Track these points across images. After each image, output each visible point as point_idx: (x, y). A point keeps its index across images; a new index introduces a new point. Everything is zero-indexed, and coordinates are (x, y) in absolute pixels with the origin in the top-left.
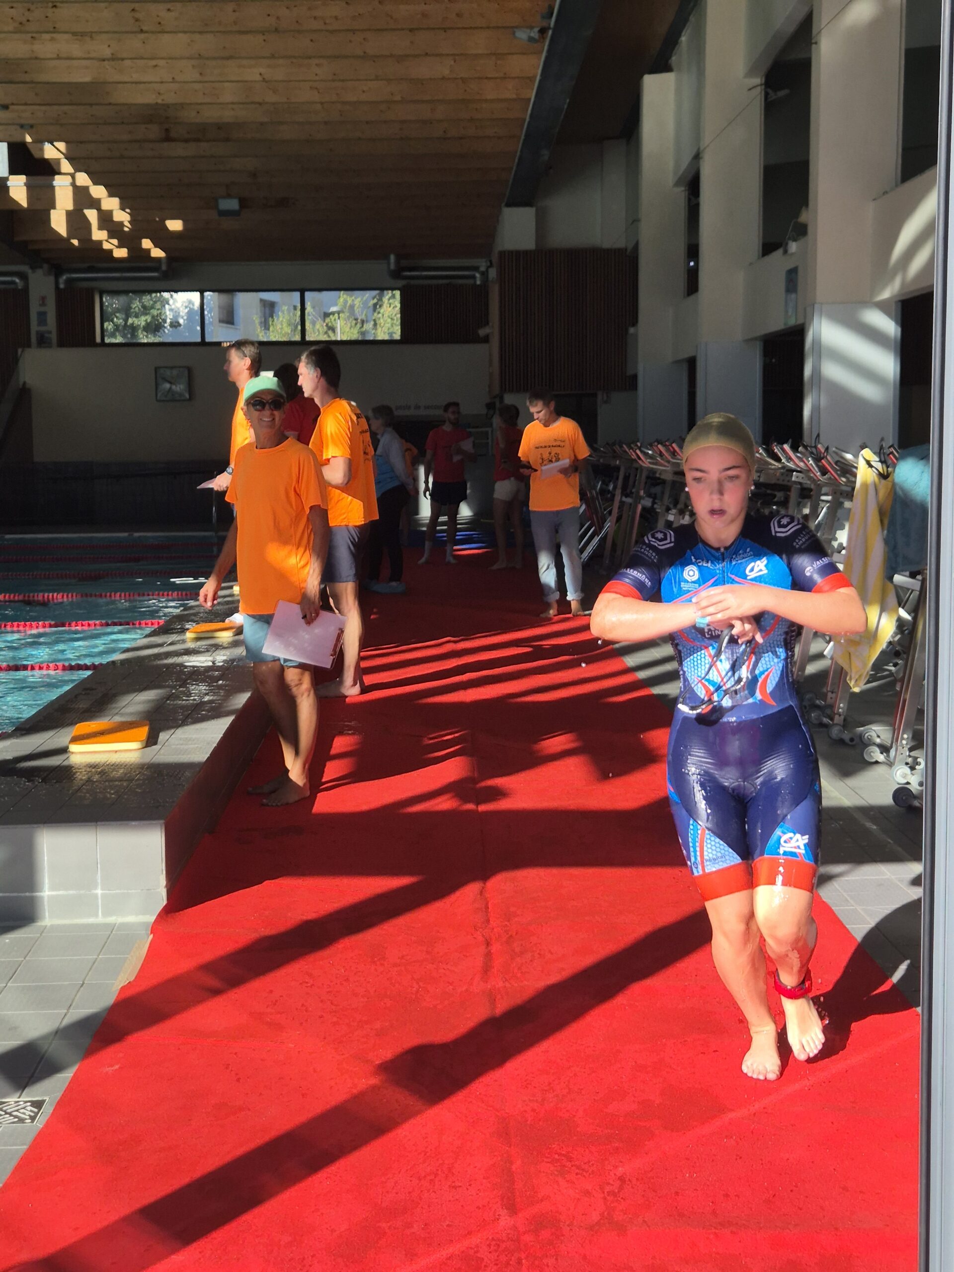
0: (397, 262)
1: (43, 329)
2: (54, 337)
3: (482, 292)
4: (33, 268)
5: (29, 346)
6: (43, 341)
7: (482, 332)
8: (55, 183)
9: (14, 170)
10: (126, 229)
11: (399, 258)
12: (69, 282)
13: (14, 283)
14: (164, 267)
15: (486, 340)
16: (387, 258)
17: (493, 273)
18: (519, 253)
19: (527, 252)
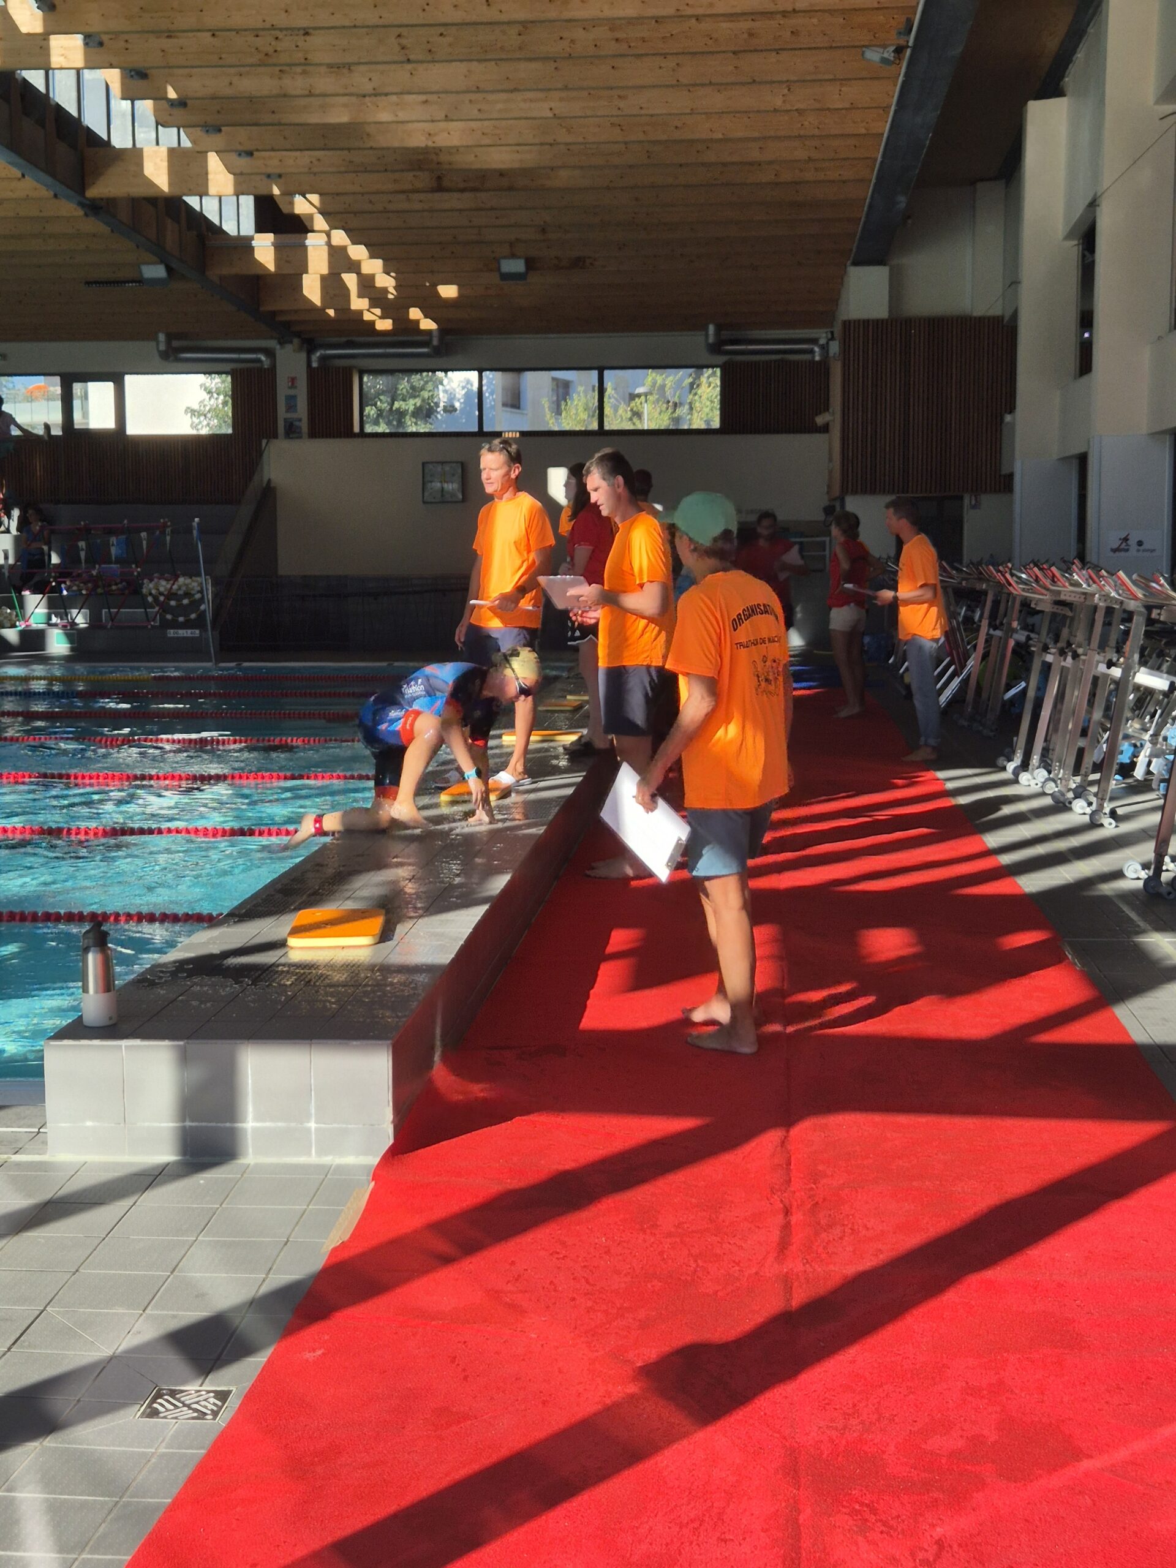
0: (718, 333)
1: (292, 415)
2: (304, 425)
4: (282, 343)
5: (275, 437)
6: (292, 431)
7: (821, 420)
8: (307, 242)
9: (260, 228)
10: (390, 296)
11: (720, 328)
12: (323, 359)
13: (258, 361)
14: (437, 342)
15: (822, 430)
16: (706, 329)
17: (835, 348)
18: (868, 323)
19: (878, 324)
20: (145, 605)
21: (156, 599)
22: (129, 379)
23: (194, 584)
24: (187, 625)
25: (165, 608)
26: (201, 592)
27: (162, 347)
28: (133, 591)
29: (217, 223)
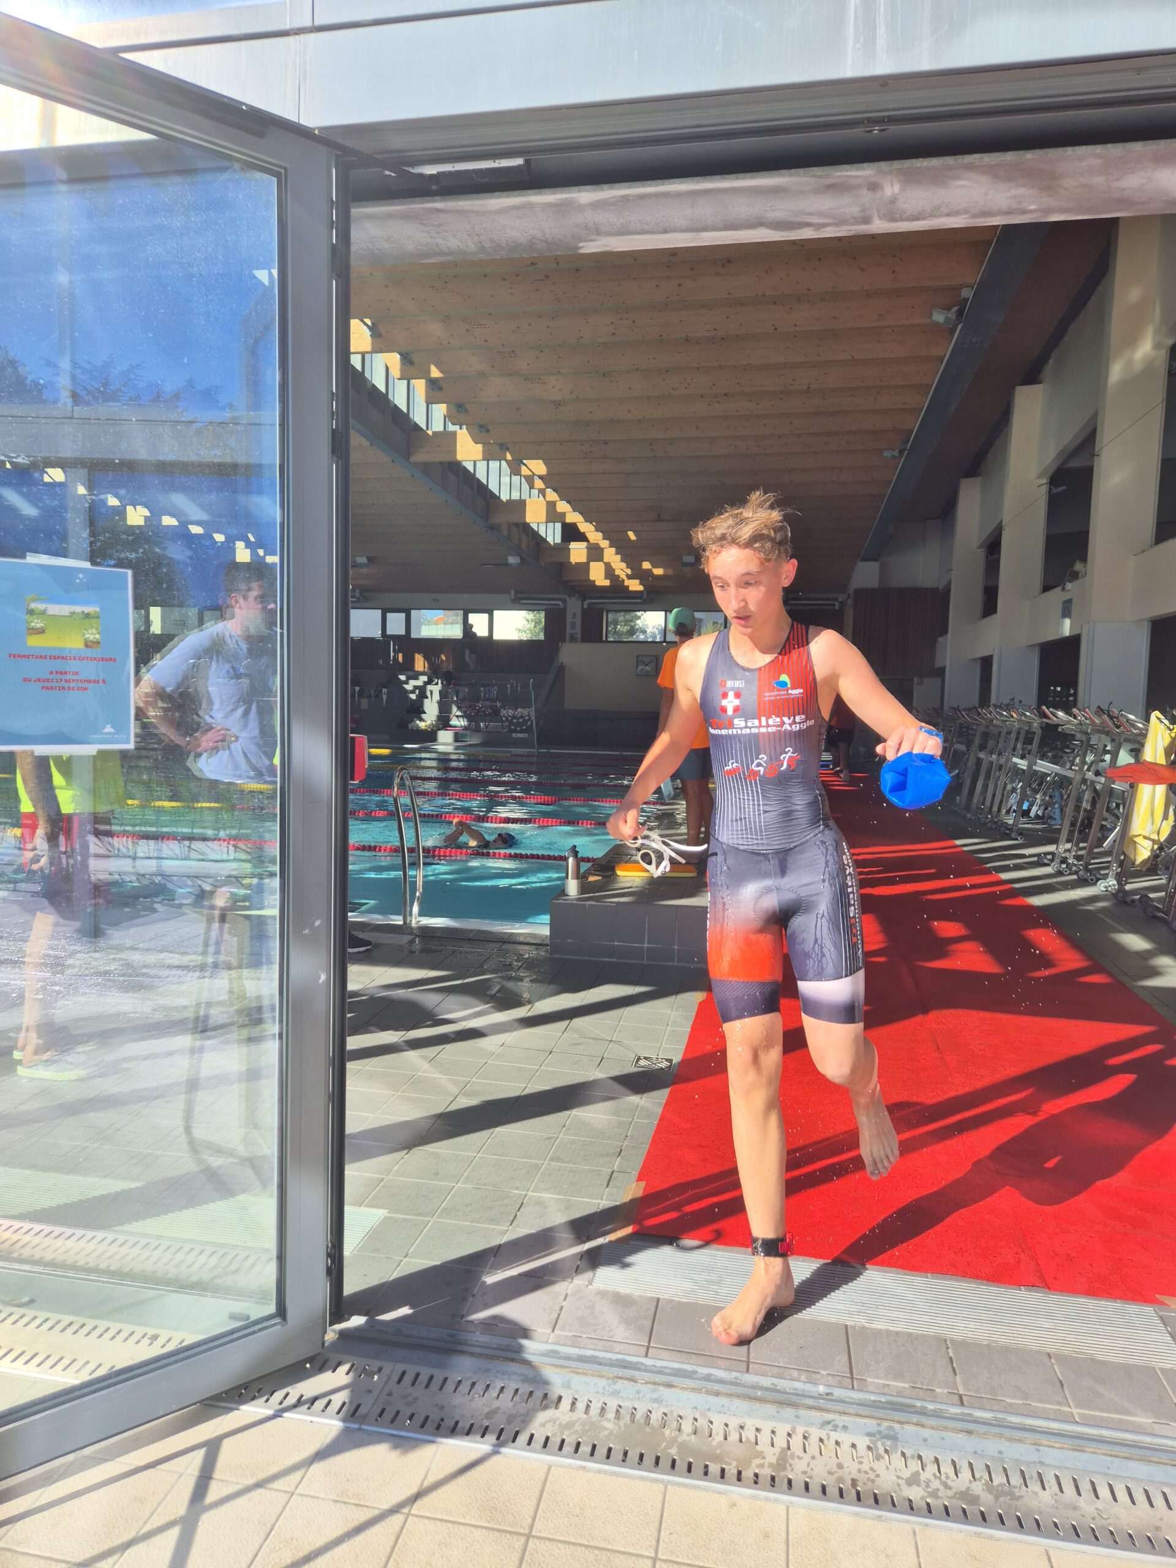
1: (573, 631)
2: (579, 636)
3: (840, 614)
4: (570, 596)
5: (565, 641)
6: (573, 639)
12: (589, 604)
13: (558, 605)
14: (645, 597)
17: (848, 599)
18: (867, 590)
19: (873, 590)
20: (502, 722)
21: (507, 718)
22: (495, 612)
23: (525, 712)
24: (521, 732)
25: (511, 723)
26: (529, 715)
27: (513, 597)
28: (495, 714)
29: (544, 536)
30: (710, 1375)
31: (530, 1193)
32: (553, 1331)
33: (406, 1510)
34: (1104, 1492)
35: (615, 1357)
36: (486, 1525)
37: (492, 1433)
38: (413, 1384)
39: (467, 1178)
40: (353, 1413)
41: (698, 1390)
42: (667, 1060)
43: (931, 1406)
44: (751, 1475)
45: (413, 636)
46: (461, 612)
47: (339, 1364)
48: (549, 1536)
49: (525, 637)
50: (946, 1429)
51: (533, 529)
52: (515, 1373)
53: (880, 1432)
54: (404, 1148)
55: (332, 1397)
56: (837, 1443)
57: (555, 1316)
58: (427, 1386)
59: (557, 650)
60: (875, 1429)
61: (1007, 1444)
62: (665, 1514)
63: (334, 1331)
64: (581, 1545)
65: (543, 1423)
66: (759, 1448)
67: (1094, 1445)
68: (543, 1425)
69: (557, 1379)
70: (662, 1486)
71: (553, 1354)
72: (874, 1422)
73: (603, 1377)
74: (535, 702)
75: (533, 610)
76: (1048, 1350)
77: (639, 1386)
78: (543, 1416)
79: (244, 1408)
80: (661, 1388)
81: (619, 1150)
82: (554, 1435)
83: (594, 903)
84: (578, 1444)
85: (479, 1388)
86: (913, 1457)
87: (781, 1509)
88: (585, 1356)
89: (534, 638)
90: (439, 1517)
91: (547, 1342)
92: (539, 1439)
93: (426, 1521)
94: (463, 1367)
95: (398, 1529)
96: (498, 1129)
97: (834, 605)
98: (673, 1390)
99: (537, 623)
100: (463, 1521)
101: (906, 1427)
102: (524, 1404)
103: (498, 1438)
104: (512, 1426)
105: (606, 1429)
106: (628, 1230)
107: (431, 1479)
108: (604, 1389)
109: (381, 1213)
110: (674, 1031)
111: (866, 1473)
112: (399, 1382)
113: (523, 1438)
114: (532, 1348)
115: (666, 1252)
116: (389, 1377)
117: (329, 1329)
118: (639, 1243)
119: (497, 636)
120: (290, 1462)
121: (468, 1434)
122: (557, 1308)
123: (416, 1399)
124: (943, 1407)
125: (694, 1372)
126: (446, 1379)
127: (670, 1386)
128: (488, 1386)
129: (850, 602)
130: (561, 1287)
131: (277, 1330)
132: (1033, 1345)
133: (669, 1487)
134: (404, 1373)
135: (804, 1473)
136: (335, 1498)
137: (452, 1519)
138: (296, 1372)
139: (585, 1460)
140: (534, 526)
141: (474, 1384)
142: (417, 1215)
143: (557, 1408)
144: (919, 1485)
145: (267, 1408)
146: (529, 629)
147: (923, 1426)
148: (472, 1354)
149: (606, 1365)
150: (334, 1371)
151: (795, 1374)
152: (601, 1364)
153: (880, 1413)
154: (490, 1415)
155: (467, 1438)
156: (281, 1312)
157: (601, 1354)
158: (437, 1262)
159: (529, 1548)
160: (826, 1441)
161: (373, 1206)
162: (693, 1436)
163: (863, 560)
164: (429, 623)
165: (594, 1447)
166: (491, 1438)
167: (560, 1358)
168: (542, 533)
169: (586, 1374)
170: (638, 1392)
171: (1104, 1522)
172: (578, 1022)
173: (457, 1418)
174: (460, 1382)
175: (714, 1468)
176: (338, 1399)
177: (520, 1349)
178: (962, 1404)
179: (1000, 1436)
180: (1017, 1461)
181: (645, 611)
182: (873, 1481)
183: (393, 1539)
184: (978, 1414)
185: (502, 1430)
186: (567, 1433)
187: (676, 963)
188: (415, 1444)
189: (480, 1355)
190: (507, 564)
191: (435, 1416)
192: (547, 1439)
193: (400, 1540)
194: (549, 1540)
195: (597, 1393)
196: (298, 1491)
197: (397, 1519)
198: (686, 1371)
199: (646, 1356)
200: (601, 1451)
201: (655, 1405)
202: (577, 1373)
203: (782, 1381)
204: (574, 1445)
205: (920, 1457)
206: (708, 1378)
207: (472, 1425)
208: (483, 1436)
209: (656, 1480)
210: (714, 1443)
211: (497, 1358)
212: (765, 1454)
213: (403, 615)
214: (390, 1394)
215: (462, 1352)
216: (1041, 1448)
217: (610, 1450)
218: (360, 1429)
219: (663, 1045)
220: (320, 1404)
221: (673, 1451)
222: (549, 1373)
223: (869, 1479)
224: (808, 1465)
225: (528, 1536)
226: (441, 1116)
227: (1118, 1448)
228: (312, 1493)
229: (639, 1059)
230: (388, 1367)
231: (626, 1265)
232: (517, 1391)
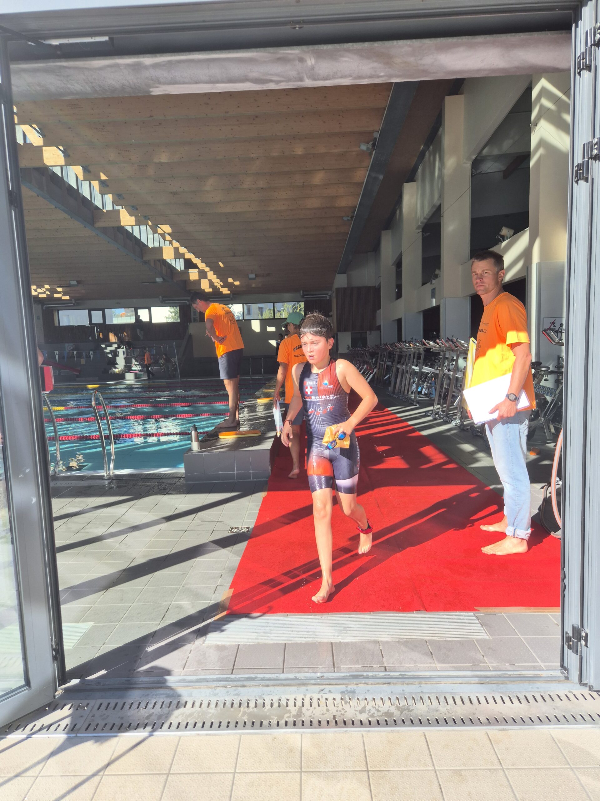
0: (303, 293)
1: (195, 316)
2: (198, 319)
3: (329, 302)
5: (191, 322)
6: (195, 320)
7: (330, 314)
9: (186, 268)
11: (303, 291)
13: (186, 303)
14: (231, 297)
15: (331, 316)
16: (300, 292)
18: (342, 288)
19: (344, 288)
22: (153, 309)
27: (161, 300)
29: (175, 266)
30: (264, 677)
31: (173, 603)
32: (183, 669)
33: (101, 773)
34: (450, 701)
35: (215, 677)
36: (146, 773)
37: (150, 725)
38: (106, 709)
39: (139, 600)
40: (73, 729)
41: (259, 686)
42: (247, 528)
43: (371, 674)
44: (284, 723)
45: (107, 323)
46: (133, 309)
47: (65, 705)
48: (180, 772)
49: (170, 321)
50: (378, 683)
51: (168, 263)
52: (163, 694)
53: (347, 690)
54: (103, 590)
55: (60, 723)
56: (326, 699)
57: (185, 662)
58: (114, 709)
59: (188, 326)
60: (344, 690)
61: (406, 686)
62: (240, 750)
63: (62, 689)
64: (196, 773)
65: (177, 716)
66: (288, 708)
67: (446, 680)
68: (177, 717)
69: (185, 693)
70: (239, 736)
71: (183, 681)
72: (344, 686)
73: (209, 688)
74: (177, 355)
75: (173, 306)
76: (426, 639)
77: (228, 689)
78: (177, 713)
79: (9, 737)
80: (239, 688)
81: (221, 575)
82: (183, 721)
83: (207, 453)
84: (196, 723)
85: (143, 705)
86: (362, 700)
87: (299, 736)
88: (200, 679)
89: (175, 321)
90: (120, 773)
91: (180, 676)
92: (175, 724)
93: (113, 777)
94: (135, 696)
95: (97, 784)
96: (156, 573)
97: (327, 297)
98: (245, 688)
99: (176, 313)
100: (133, 773)
101: (359, 686)
102: (167, 709)
103: (152, 728)
104: (160, 721)
105: (210, 713)
106: (225, 613)
107: (116, 754)
108: (210, 693)
109: (91, 624)
110: (250, 513)
111: (340, 711)
112: (98, 709)
113: (166, 725)
114: (171, 680)
115: (244, 621)
116: (93, 707)
117: (58, 688)
118: (230, 619)
119: (154, 321)
120: (36, 760)
121: (136, 729)
122: (186, 658)
123: (108, 716)
124: (377, 673)
125: (256, 677)
126: (124, 703)
127: (244, 686)
128: (148, 703)
129: (334, 295)
130: (188, 647)
131: (26, 692)
132: (419, 638)
133: (242, 736)
134: (101, 704)
135: (310, 716)
136: (62, 774)
137: (127, 773)
138: (41, 712)
139: (199, 730)
140: (169, 261)
141: (140, 703)
142: (110, 622)
143: (185, 707)
144: (365, 713)
145: (23, 734)
146: (172, 317)
147: (367, 684)
148: (139, 688)
149: (210, 681)
150: (61, 710)
151: (306, 670)
152: (208, 682)
153: (346, 681)
154: (148, 717)
155: (135, 731)
156: (28, 683)
157: (208, 677)
158: (121, 645)
159: (169, 780)
160: (321, 699)
161: (86, 622)
162: (255, 709)
163: (338, 274)
164: (117, 316)
165: (204, 723)
166: (149, 728)
167: (186, 682)
168: (173, 265)
169: (200, 688)
170: (228, 692)
171: (450, 715)
172: (200, 514)
173: (130, 722)
174: (132, 703)
175: (265, 723)
176: (63, 724)
177: (165, 681)
178: (386, 670)
179: (403, 683)
180: (411, 693)
181: (232, 304)
182: (344, 715)
183: (94, 789)
184: (392, 674)
185: (155, 724)
186: (189, 719)
187: (251, 480)
188: (107, 738)
189: (143, 688)
190: (156, 282)
191: (118, 724)
192: (179, 723)
193: (98, 789)
194: (179, 774)
195: (206, 696)
196: (40, 775)
197: (96, 779)
198: (252, 678)
199: (232, 673)
200: (208, 724)
201: (236, 697)
202: (195, 688)
203: (300, 674)
204: (193, 724)
205: (366, 699)
206: (263, 679)
207: (138, 724)
208: (144, 728)
209: (235, 734)
210: (266, 710)
211: (153, 688)
212: (291, 711)
213: (101, 312)
214: (93, 716)
215: (134, 688)
216: (422, 685)
217: (212, 723)
218: (76, 736)
219: (245, 520)
220: (53, 728)
221: (245, 719)
222: (181, 690)
223: (341, 714)
224: (312, 712)
225: (168, 774)
226: (125, 570)
227: (457, 679)
228: (49, 775)
229: (232, 529)
230: (92, 702)
231: (223, 631)
232: (163, 702)
